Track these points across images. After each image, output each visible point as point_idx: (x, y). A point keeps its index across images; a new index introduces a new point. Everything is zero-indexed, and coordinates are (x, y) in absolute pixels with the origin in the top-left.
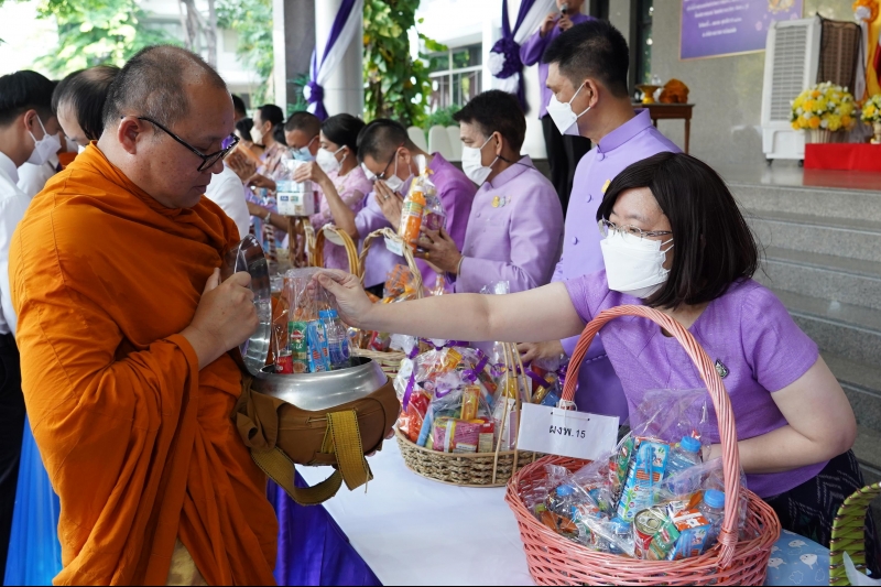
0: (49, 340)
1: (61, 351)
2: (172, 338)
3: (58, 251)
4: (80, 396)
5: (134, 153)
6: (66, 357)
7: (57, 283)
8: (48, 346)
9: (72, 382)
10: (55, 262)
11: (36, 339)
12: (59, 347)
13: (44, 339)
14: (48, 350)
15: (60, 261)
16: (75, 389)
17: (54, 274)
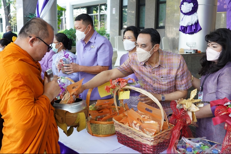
0: (21, 99)
1: (24, 102)
2: (42, 96)
3: (20, 74)
4: (31, 113)
5: (32, 46)
6: (26, 103)
7: (21, 83)
8: (20, 100)
9: (29, 110)
10: (20, 77)
11: (17, 98)
12: (24, 100)
13: (19, 98)
14: (21, 101)
15: (21, 77)
16: (30, 112)
17: (20, 81)
